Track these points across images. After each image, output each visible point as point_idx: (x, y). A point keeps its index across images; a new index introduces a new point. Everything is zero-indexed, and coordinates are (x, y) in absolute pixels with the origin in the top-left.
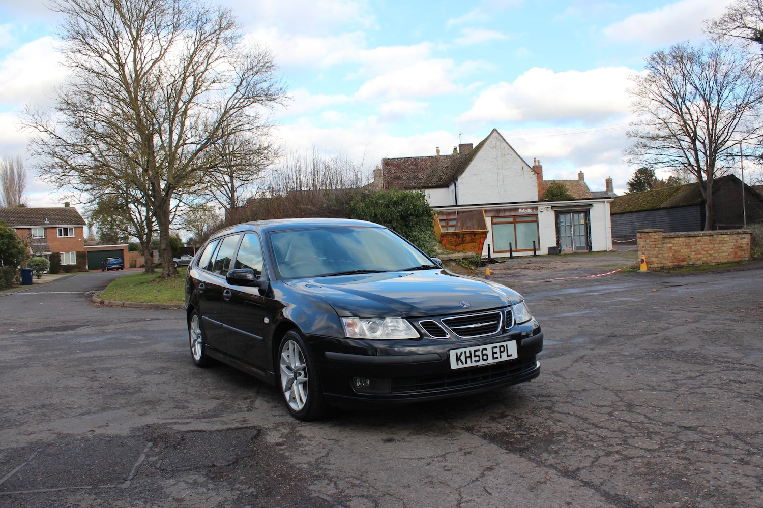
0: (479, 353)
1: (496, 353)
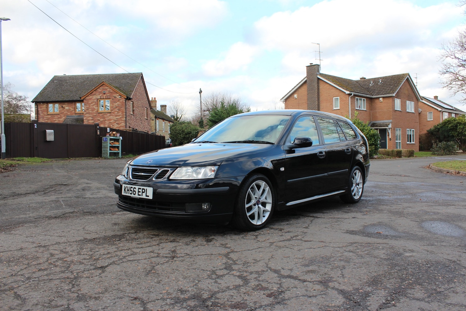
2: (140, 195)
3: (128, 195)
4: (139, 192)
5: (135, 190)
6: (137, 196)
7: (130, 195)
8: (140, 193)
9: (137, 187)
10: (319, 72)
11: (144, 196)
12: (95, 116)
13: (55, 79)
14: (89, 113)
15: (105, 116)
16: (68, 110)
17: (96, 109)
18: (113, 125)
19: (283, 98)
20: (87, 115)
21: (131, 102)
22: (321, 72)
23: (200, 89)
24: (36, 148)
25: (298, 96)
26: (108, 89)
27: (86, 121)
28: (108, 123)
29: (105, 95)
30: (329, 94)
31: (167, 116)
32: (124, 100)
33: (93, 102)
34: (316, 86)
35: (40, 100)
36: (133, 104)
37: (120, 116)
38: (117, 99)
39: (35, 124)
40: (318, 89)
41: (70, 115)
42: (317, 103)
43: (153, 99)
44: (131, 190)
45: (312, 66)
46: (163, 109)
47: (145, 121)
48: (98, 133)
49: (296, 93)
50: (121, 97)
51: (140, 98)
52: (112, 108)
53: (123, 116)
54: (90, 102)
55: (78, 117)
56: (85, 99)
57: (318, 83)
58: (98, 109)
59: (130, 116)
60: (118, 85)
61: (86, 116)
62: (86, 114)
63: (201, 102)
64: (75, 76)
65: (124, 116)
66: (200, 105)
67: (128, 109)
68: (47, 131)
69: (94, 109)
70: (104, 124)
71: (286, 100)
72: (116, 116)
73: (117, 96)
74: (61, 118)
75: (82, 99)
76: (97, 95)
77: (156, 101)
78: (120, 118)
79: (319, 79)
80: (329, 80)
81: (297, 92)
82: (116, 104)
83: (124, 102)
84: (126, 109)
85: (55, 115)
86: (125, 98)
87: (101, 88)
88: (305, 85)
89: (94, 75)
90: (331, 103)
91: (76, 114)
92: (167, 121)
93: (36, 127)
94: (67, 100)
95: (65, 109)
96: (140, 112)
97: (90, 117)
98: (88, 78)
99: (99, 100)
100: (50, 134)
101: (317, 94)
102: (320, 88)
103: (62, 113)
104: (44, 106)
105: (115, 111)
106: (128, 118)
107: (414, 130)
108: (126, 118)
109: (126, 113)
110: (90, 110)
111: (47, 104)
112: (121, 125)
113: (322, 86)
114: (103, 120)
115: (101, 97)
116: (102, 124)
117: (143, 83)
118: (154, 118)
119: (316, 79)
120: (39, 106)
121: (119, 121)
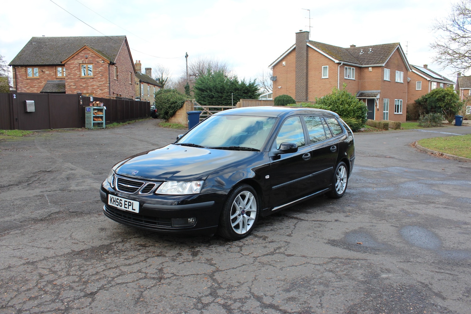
0: (118, 201)
1: (126, 205)
2: (126, 208)
3: (114, 205)
4: (125, 204)
5: (121, 201)
6: (123, 208)
7: (116, 206)
8: (127, 206)
9: (123, 200)
10: (308, 39)
11: (130, 209)
12: (78, 81)
13: (34, 41)
14: (71, 78)
15: (88, 82)
16: (49, 75)
17: (78, 74)
18: (96, 91)
19: (271, 65)
20: (69, 80)
21: (115, 67)
22: (310, 39)
23: (187, 53)
24: (16, 119)
25: (286, 63)
26: (91, 53)
27: (68, 87)
28: (91, 89)
29: (87, 60)
30: (318, 63)
31: (152, 79)
32: (107, 65)
33: (75, 67)
34: (305, 54)
35: (17, 63)
36: (117, 68)
37: (104, 82)
38: (100, 64)
39: (14, 95)
40: (307, 57)
41: (51, 80)
42: (305, 71)
43: (138, 62)
44: (117, 202)
45: (302, 33)
46: (148, 72)
47: (129, 87)
48: (81, 103)
49: (284, 60)
50: (104, 61)
51: (124, 63)
52: (95, 73)
53: (106, 81)
54: (71, 67)
55: (59, 82)
56: (67, 63)
57: (307, 51)
58: (80, 74)
59: (113, 81)
60: (101, 49)
61: (67, 82)
62: (67, 79)
63: (187, 66)
64: (55, 38)
65: (108, 82)
66: (186, 69)
67: (112, 74)
68: (27, 101)
69: (76, 74)
70: (87, 90)
71: (274, 67)
72: (99, 82)
73: (100, 61)
74: (41, 83)
75: (63, 63)
76: (79, 59)
77: (140, 64)
78: (104, 83)
79: (308, 46)
80: (318, 48)
81: (286, 59)
82: (99, 69)
83: (108, 67)
84: (109, 74)
85: (35, 80)
86: (108, 63)
87: (83, 52)
88: (294, 52)
89: (75, 37)
90: (320, 72)
91: (57, 79)
92: (152, 85)
93: (15, 98)
94: (47, 64)
95: (45, 73)
96: (124, 77)
97: (72, 82)
98: (69, 40)
99: (81, 65)
100: (30, 104)
101: (305, 62)
102: (309, 55)
103: (43, 78)
104: (23, 69)
105: (99, 77)
106: (111, 84)
107: (402, 100)
108: (109, 84)
109: (109, 78)
110: (72, 75)
111: (26, 68)
112: (104, 91)
113: (311, 54)
114: (86, 86)
115: (83, 61)
116: (85, 89)
117: (127, 47)
118: (139, 83)
119: (305, 46)
120: (17, 70)
121: (103, 87)
